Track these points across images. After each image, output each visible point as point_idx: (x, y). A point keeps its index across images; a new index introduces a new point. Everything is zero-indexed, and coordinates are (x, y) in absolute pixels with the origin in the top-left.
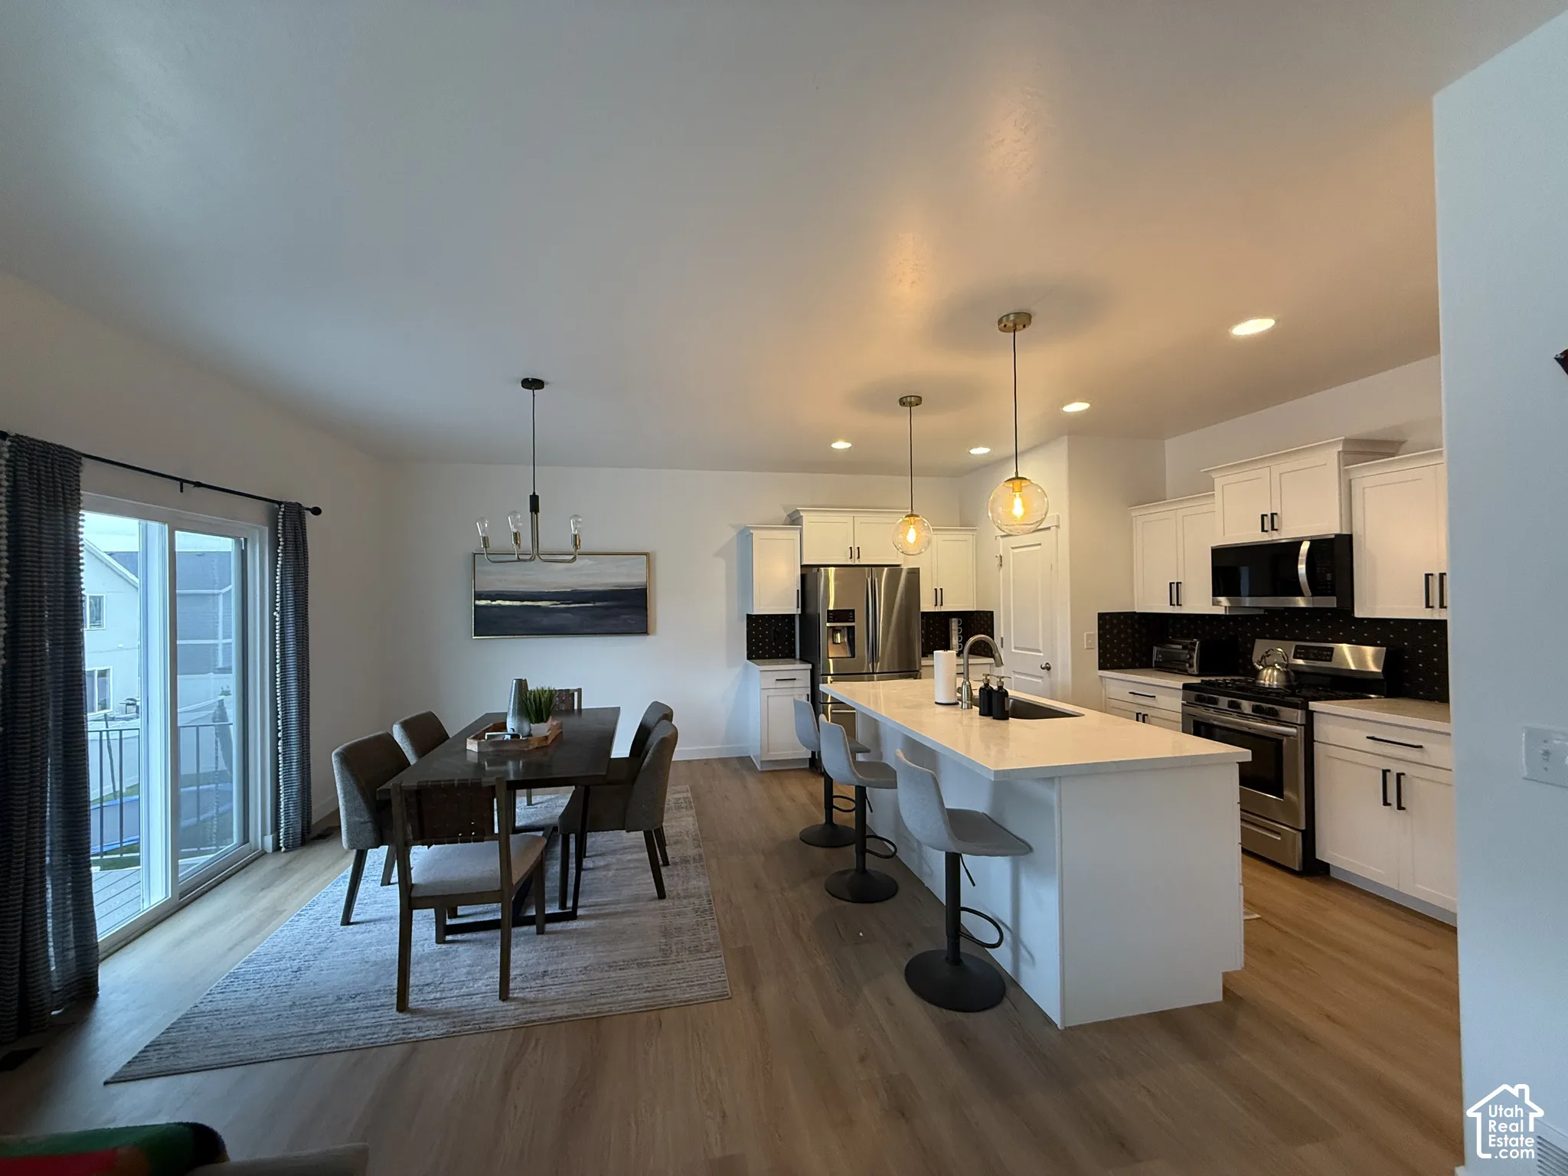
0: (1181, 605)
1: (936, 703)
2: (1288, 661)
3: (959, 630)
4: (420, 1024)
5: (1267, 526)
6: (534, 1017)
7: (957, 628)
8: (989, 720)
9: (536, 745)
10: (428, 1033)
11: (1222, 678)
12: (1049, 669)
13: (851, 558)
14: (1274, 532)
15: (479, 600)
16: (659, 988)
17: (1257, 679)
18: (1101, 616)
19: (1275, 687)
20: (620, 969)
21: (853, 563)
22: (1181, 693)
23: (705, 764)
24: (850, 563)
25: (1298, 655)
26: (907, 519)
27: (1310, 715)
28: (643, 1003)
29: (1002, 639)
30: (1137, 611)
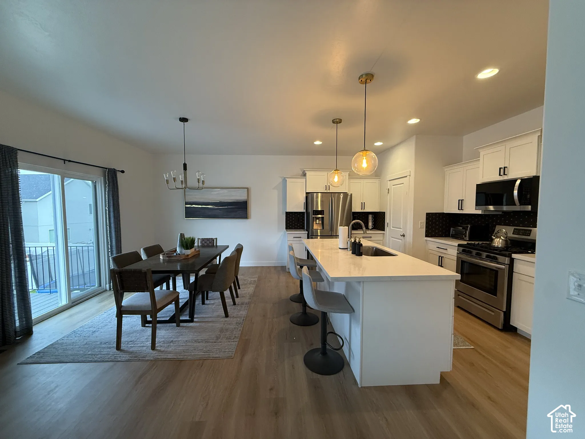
0: (463, 210)
1: (339, 248)
2: (507, 235)
3: (372, 220)
4: (121, 355)
5: (502, 173)
6: (159, 357)
7: (371, 219)
8: (354, 256)
9: (183, 258)
10: (122, 359)
11: (477, 242)
12: (404, 236)
13: (326, 189)
14: (505, 175)
15: (187, 205)
16: (208, 351)
17: (492, 243)
18: (428, 214)
19: (500, 247)
20: (198, 343)
21: (326, 192)
22: (457, 248)
23: (268, 268)
24: (325, 192)
25: (515, 233)
26: (335, 172)
27: (512, 260)
28: (199, 357)
29: (388, 223)
30: (445, 212)
